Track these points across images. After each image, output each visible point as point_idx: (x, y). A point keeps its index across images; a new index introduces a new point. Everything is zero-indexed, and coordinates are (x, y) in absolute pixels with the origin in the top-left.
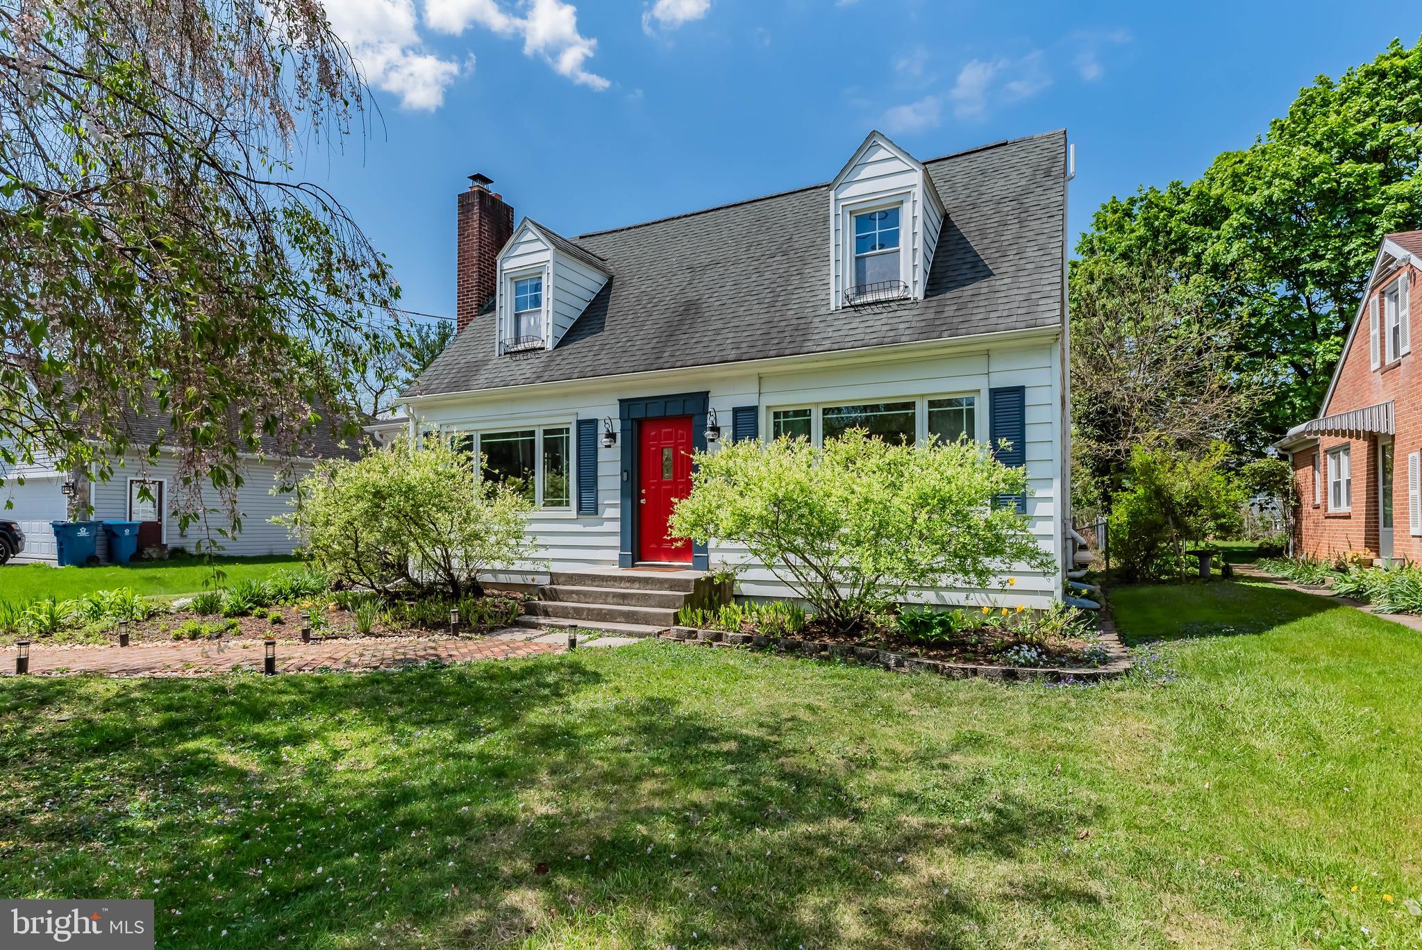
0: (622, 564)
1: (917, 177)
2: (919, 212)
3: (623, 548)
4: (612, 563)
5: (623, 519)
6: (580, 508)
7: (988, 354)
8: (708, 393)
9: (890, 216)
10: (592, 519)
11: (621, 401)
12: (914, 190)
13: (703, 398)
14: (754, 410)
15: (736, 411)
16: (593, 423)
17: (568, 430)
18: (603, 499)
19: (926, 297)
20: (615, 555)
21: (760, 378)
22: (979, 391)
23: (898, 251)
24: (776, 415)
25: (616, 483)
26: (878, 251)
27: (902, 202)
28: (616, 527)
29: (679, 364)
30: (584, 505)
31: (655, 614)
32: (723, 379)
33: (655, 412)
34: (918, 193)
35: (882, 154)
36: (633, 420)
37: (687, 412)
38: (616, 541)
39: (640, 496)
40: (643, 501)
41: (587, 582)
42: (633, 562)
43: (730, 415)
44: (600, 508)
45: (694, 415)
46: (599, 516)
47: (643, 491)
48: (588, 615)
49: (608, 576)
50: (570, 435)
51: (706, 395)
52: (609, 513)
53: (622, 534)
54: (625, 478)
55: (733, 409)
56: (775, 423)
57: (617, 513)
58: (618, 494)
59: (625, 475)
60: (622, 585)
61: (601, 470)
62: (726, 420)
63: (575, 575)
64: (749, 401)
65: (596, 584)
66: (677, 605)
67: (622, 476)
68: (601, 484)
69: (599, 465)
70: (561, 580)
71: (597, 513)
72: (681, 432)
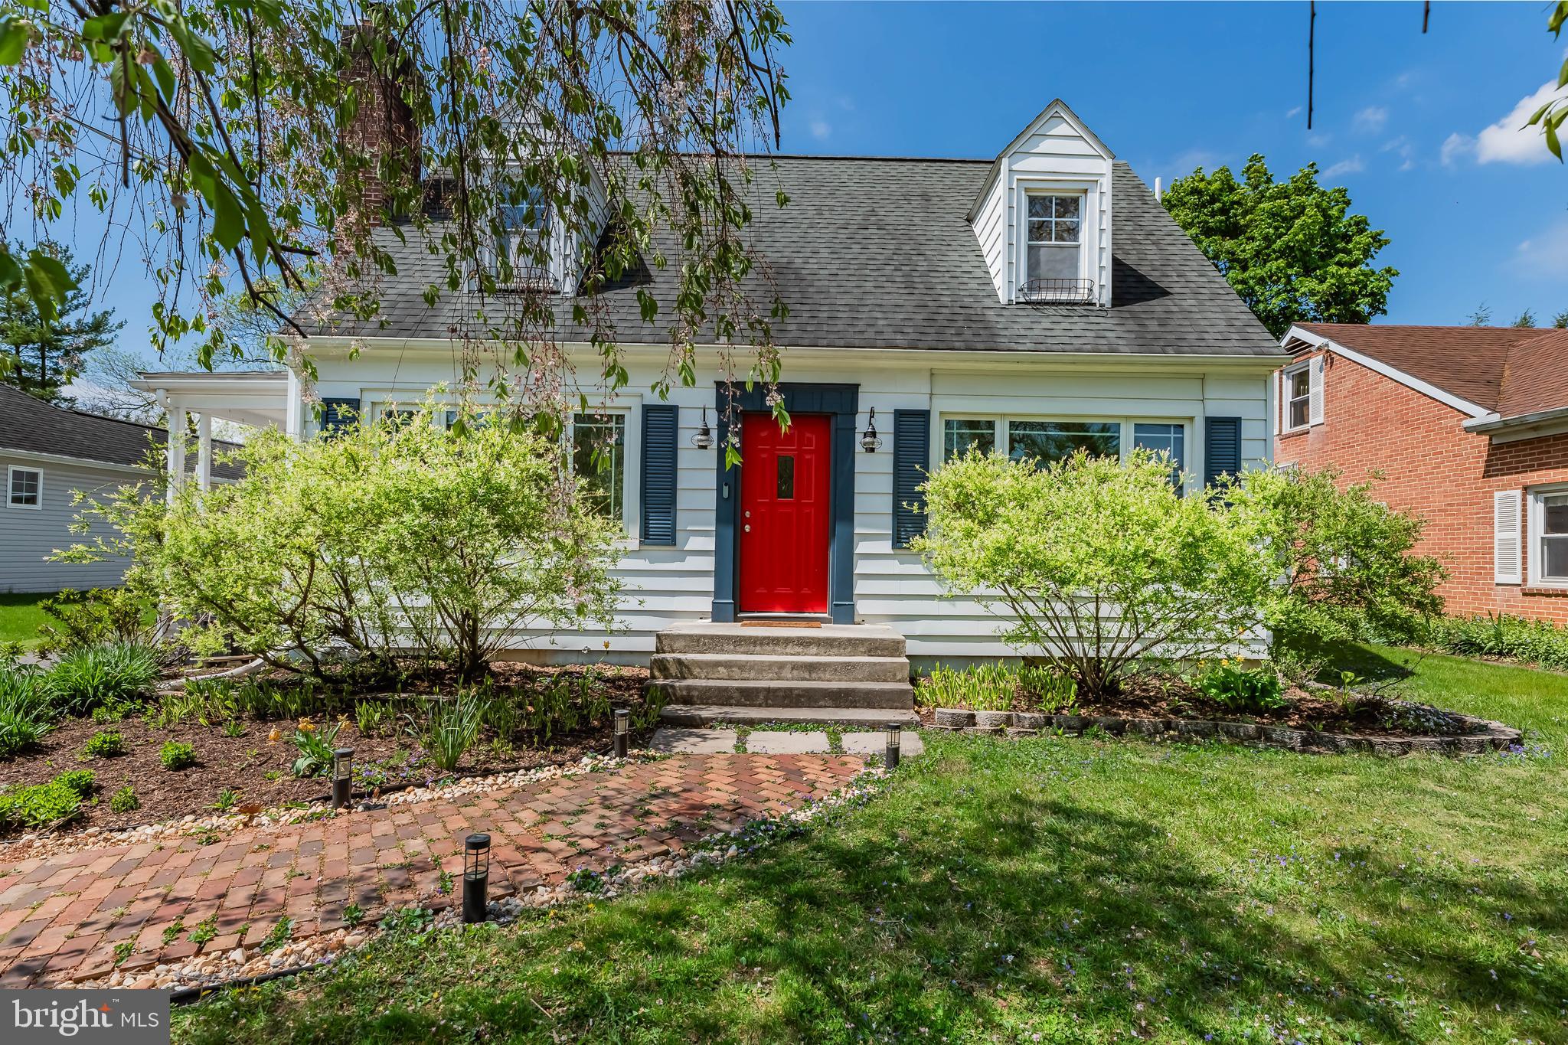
0: (717, 615)
1: (1105, 166)
2: (1107, 204)
3: (717, 593)
4: (701, 615)
5: (718, 552)
6: (645, 535)
7: (1203, 378)
8: (857, 386)
9: (1069, 205)
10: (665, 550)
11: (719, 384)
12: (1102, 180)
13: (849, 393)
14: (925, 414)
15: (900, 414)
16: (672, 411)
17: (620, 418)
18: (682, 521)
19: (1113, 306)
20: (706, 604)
21: (932, 374)
22: (1191, 419)
23: (1078, 247)
24: (948, 424)
25: (710, 501)
26: (1053, 242)
27: (1086, 191)
28: (708, 563)
29: (842, 342)
30: (652, 531)
31: (883, 692)
32: (881, 371)
34: (1106, 184)
35: (1063, 129)
36: (739, 412)
37: (826, 409)
38: (709, 584)
39: (745, 521)
40: (747, 528)
41: (726, 647)
42: (735, 614)
43: (891, 417)
44: (679, 536)
45: (835, 414)
46: (678, 547)
47: (748, 514)
48: (766, 698)
49: (765, 638)
50: (626, 426)
51: (854, 388)
52: (696, 543)
53: (718, 574)
54: (726, 494)
55: (896, 411)
56: (947, 434)
57: (710, 544)
58: (713, 516)
59: (726, 490)
60: (788, 650)
61: (684, 481)
62: (885, 425)
63: (704, 636)
64: (915, 401)
65: (742, 649)
66: (899, 677)
67: (719, 490)
68: (683, 501)
69: (680, 473)
70: (677, 645)
71: (674, 544)
72: (808, 435)
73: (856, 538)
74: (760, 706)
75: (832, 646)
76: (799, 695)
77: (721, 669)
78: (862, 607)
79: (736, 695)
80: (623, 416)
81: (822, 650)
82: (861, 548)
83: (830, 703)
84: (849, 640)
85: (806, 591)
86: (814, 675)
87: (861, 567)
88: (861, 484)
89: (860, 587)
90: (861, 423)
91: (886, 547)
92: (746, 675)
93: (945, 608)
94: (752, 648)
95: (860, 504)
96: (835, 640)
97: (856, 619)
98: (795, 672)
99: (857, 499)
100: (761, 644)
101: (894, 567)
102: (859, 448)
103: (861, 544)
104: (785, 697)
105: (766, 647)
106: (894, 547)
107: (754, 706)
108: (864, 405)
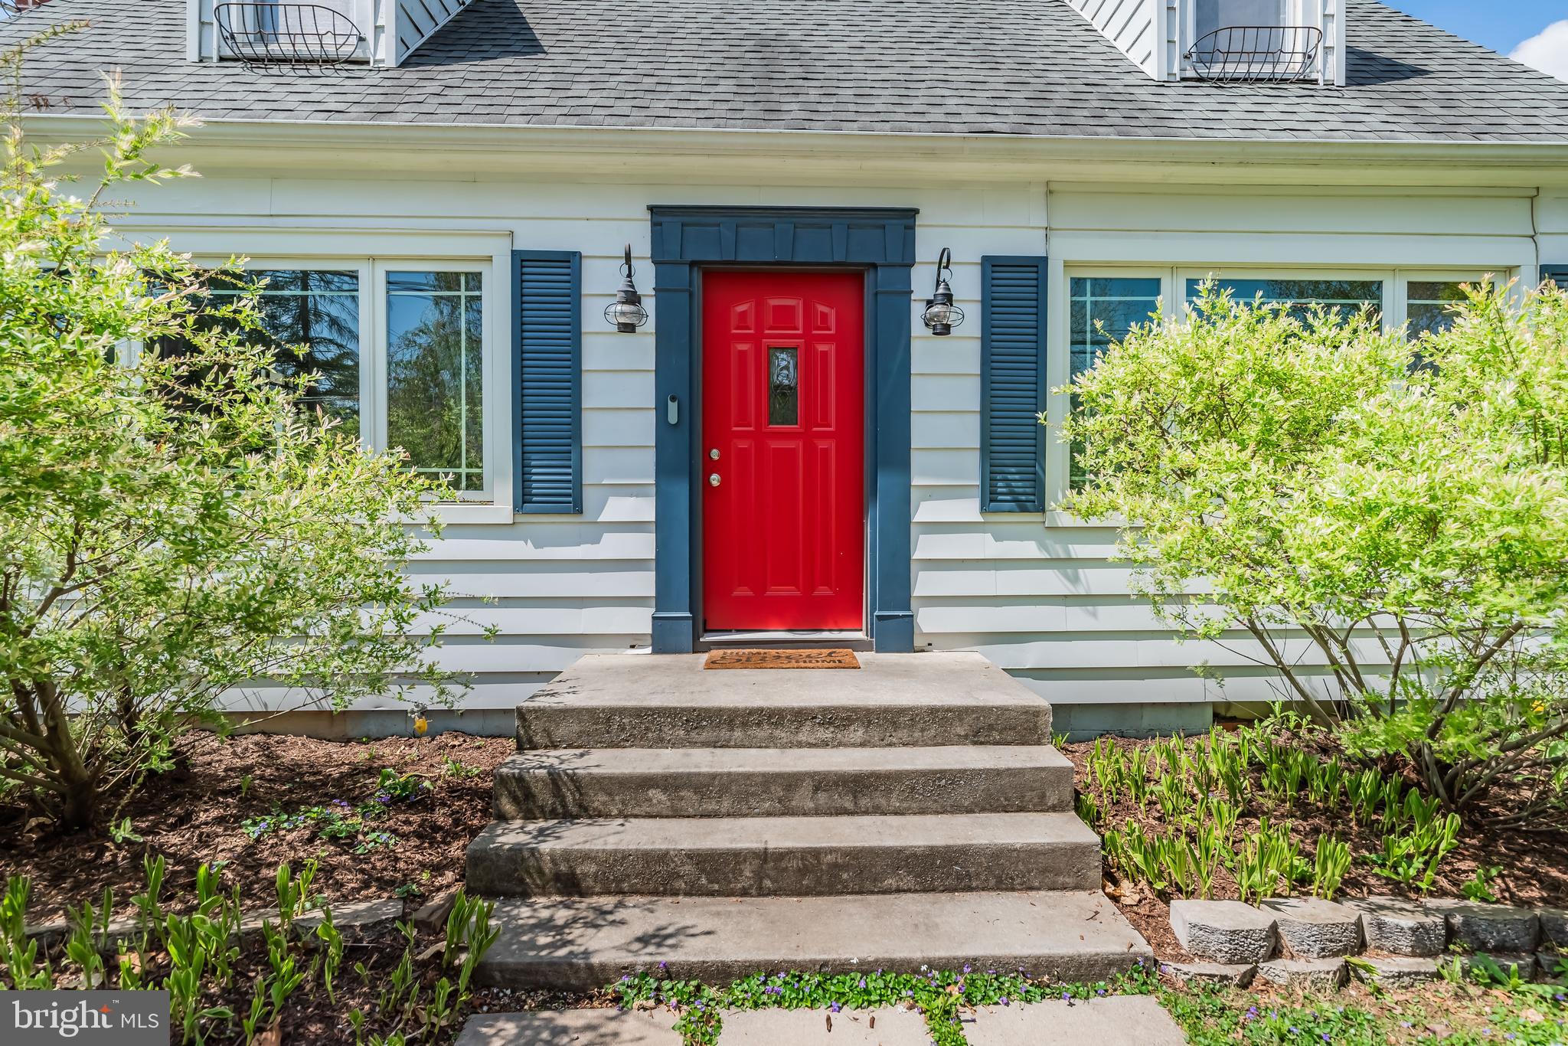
0: (662, 641)
3: (662, 599)
4: (633, 641)
5: (662, 525)
6: (524, 499)
7: (1534, 196)
8: (913, 213)
10: (561, 524)
11: (656, 211)
13: (898, 226)
14: (1037, 266)
15: (993, 267)
16: (569, 262)
17: (475, 280)
18: (595, 468)
19: (1347, 82)
20: (640, 620)
21: (1049, 191)
24: (1077, 285)
25: (643, 429)
28: (644, 546)
30: (536, 488)
32: (954, 186)
33: (758, 250)
36: (693, 264)
37: (857, 258)
38: (645, 584)
39: (710, 467)
40: (715, 480)
41: (668, 733)
42: (696, 637)
43: (977, 270)
44: (589, 496)
45: (874, 266)
46: (587, 516)
47: (715, 454)
48: (759, 876)
49: (752, 712)
50: (486, 293)
51: (909, 215)
52: (617, 509)
53: (662, 564)
54: (673, 418)
55: (986, 260)
56: (1073, 304)
57: (645, 509)
58: (649, 458)
59: (673, 407)
60: (802, 737)
61: (595, 392)
62: (967, 285)
63: (622, 711)
64: (1022, 243)
65: (705, 736)
66: (1052, 800)
67: (661, 410)
68: (595, 430)
69: (587, 381)
70: (561, 732)
71: (578, 510)
72: (821, 308)
73: (914, 495)
74: (745, 893)
75: (896, 725)
76: (835, 866)
77: (655, 794)
78: (927, 621)
79: (688, 868)
80: (477, 276)
81: (875, 734)
82: (924, 512)
83: (909, 881)
84: (933, 711)
85: (823, 591)
86: (864, 802)
87: (924, 547)
88: (923, 394)
89: (924, 584)
90: (922, 282)
91: (969, 509)
92: (712, 806)
93: (1076, 618)
94: (724, 734)
95: (922, 432)
96: (902, 711)
97: (918, 642)
98: (822, 797)
99: (917, 423)
100: (745, 725)
101: (984, 546)
102: (918, 328)
103: (923, 505)
104: (803, 872)
105: (755, 731)
106: (984, 509)
107: (730, 893)
108: (927, 246)
